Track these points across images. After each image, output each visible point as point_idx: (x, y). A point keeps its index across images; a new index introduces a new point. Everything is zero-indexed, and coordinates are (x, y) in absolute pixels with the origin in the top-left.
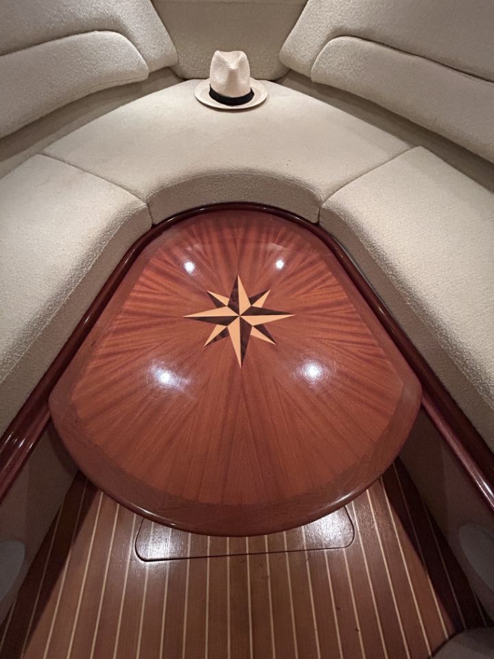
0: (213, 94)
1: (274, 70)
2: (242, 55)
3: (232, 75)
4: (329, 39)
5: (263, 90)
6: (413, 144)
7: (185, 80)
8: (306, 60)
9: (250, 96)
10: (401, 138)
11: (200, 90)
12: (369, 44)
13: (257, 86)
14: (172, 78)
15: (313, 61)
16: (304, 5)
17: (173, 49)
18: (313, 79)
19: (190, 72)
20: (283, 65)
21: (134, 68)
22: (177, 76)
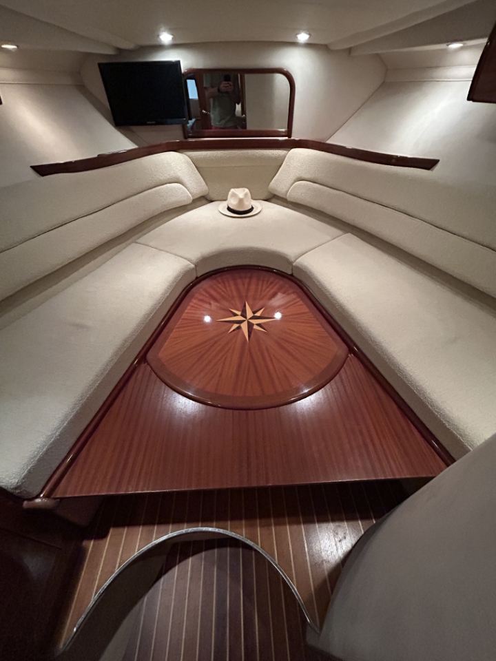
0: (229, 209)
1: (265, 195)
2: (246, 190)
3: (241, 201)
4: (293, 183)
5: (259, 206)
6: (345, 233)
7: (212, 201)
8: (284, 191)
9: (252, 209)
10: (341, 230)
11: (222, 207)
12: (316, 185)
13: (255, 203)
14: (204, 201)
15: (287, 191)
16: (280, 166)
17: (205, 188)
18: (289, 199)
19: (216, 198)
20: (271, 193)
21: (185, 199)
22: (207, 200)
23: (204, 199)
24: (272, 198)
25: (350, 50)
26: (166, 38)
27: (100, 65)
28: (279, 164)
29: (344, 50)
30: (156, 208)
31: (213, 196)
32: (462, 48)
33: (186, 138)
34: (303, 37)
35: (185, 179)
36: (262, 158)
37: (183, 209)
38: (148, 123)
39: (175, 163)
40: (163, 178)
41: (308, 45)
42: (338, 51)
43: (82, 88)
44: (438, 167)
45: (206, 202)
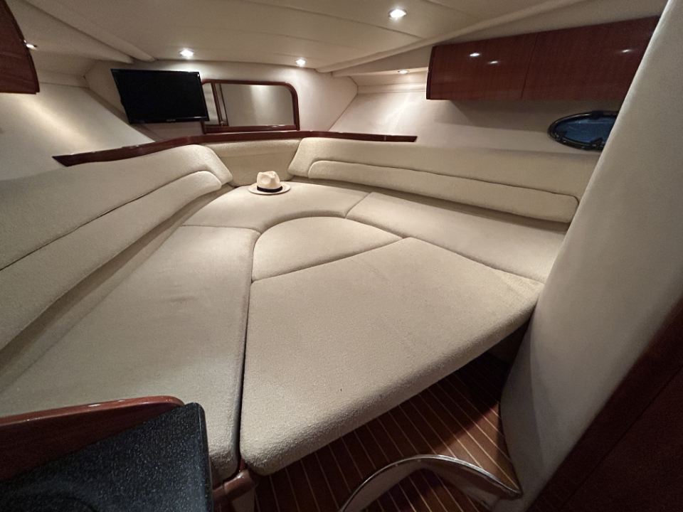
0: (259, 189)
1: (287, 176)
2: (274, 173)
3: (273, 180)
4: (312, 163)
5: (286, 186)
6: (370, 192)
7: (236, 187)
8: (305, 170)
9: (281, 188)
10: (365, 191)
12: (333, 162)
13: (283, 184)
15: (308, 171)
16: (296, 152)
17: (230, 175)
18: (310, 177)
19: (240, 184)
20: (290, 174)
21: (216, 184)
22: (232, 186)
23: (230, 186)
24: (294, 178)
25: (332, 73)
26: (187, 53)
27: (112, 70)
28: (294, 151)
29: (329, 73)
30: (193, 193)
31: (238, 182)
32: (407, 74)
33: (205, 133)
34: (301, 62)
35: (213, 167)
36: (279, 147)
37: (214, 194)
38: (168, 120)
39: (201, 154)
40: (195, 166)
41: (306, 69)
42: (323, 73)
43: (88, 90)
44: (418, 140)
45: (231, 188)
